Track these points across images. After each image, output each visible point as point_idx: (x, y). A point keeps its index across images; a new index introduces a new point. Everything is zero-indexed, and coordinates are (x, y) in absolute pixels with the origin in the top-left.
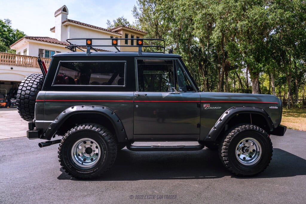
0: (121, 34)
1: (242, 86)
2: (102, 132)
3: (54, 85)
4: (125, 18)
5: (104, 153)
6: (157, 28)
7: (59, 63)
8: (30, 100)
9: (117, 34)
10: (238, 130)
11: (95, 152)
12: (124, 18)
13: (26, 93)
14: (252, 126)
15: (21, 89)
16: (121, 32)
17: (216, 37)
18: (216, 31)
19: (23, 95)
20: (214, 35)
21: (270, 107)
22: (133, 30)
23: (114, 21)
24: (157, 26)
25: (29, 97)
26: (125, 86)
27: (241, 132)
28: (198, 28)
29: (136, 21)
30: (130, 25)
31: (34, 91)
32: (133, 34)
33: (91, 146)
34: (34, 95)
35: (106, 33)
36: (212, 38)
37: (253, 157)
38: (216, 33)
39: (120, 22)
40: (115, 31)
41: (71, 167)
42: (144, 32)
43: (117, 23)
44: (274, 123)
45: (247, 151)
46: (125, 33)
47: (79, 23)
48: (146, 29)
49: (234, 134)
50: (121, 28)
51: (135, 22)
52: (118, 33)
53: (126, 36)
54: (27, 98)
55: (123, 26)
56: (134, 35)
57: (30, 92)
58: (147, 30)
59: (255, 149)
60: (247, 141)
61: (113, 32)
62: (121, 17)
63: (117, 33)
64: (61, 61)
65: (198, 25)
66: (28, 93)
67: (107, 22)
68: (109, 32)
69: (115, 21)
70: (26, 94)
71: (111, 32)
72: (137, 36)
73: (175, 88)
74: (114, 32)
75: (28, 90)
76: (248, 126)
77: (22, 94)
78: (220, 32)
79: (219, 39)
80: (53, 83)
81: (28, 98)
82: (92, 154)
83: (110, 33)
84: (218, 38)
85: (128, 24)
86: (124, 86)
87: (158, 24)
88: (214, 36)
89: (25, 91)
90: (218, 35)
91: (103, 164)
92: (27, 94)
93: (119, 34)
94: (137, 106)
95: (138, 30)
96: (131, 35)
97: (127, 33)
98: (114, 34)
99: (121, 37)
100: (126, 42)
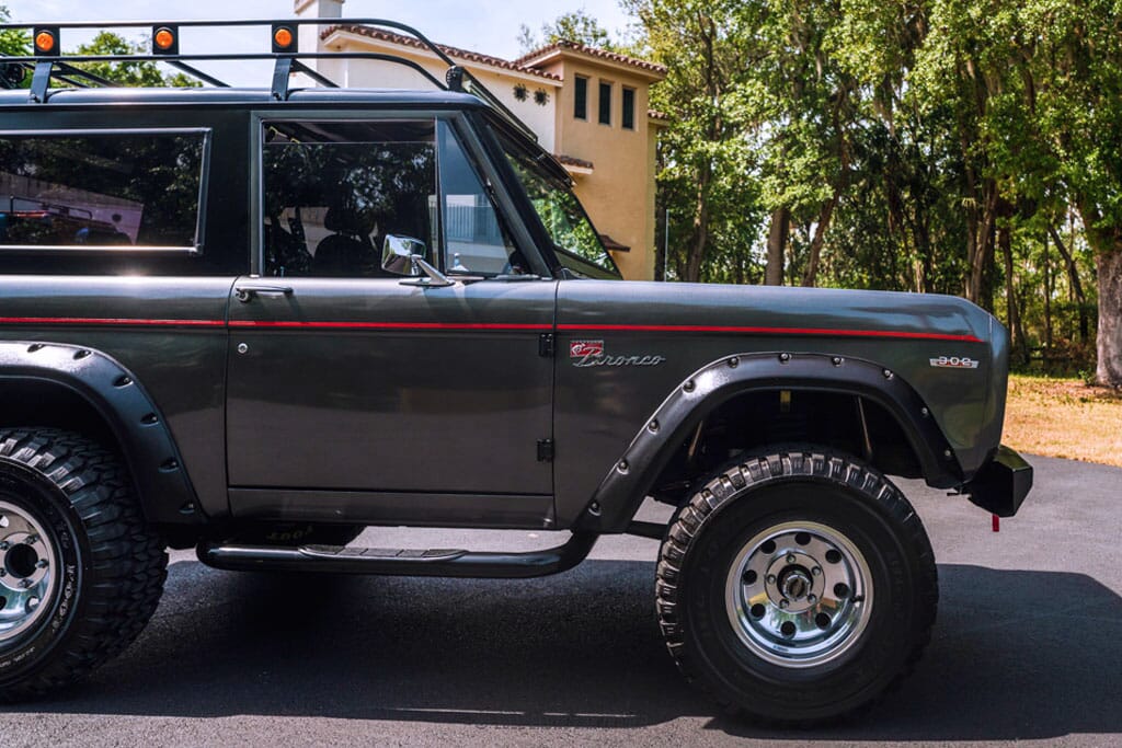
0: (557, 78)
1: (1080, 293)
2: (62, 471)
4: (589, 14)
5: (66, 574)
6: (708, 54)
9: (539, 80)
10: (739, 483)
12: (586, 16)
14: (816, 461)
16: (560, 71)
17: (931, 76)
18: (932, 48)
20: (921, 67)
21: (933, 362)
22: (606, 59)
24: (708, 40)
26: (199, 248)
27: (753, 490)
28: (860, 39)
29: (628, 25)
30: (608, 42)
32: (607, 78)
33: (33, 538)
35: (498, 75)
36: (917, 78)
37: (834, 620)
38: (929, 58)
40: (536, 67)
42: (656, 68)
44: (954, 446)
45: (797, 589)
46: (576, 74)
47: (385, 36)
48: (665, 57)
49: (717, 499)
50: (559, 52)
51: (626, 29)
52: (545, 74)
53: (581, 85)
55: (567, 46)
56: (613, 83)
58: (667, 59)
59: (846, 581)
60: (803, 538)
61: (526, 70)
62: (574, 12)
63: (541, 74)
65: (861, 25)
67: (521, 33)
68: (508, 67)
69: (550, 28)
71: (516, 68)
72: (623, 86)
73: (427, 260)
74: (530, 70)
76: (793, 460)
78: (949, 51)
79: (947, 82)
82: (36, 578)
83: (514, 74)
84: (941, 75)
85: (602, 40)
86: (193, 249)
87: (713, 33)
88: (921, 69)
90: (940, 63)
91: (59, 630)
93: (549, 76)
94: (243, 347)
95: (630, 61)
96: (598, 83)
97: (583, 72)
98: (531, 78)
99: (557, 89)
100: (580, 112)
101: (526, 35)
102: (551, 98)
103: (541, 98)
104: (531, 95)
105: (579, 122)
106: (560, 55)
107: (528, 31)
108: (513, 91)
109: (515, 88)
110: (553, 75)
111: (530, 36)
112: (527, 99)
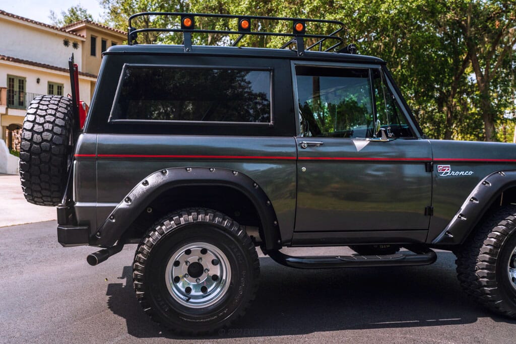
0: (83, 37)
3: (113, 121)
7: (124, 66)
8: (55, 155)
9: (75, 37)
11: (211, 273)
12: (81, 7)
13: (45, 138)
15: (30, 128)
16: (84, 33)
19: (36, 143)
22: (106, 29)
23: (63, 13)
25: (51, 148)
26: (273, 123)
29: (104, 13)
31: (60, 135)
32: (105, 37)
33: (200, 259)
34: (61, 143)
39: (74, 14)
40: (73, 31)
41: (168, 308)
42: (123, 33)
43: (69, 16)
46: (92, 35)
50: (84, 25)
51: (103, 14)
52: (78, 34)
53: (93, 40)
54: (45, 151)
55: (88, 22)
56: (107, 40)
57: (52, 137)
61: (69, 32)
62: (75, 6)
63: (76, 35)
64: (128, 64)
66: (49, 139)
68: (62, 31)
69: (66, 13)
70: (43, 140)
71: (65, 31)
72: (112, 41)
74: (71, 32)
75: (48, 130)
77: (35, 140)
80: (110, 116)
81: (48, 149)
82: (203, 279)
83: (64, 34)
86: (271, 123)
89: (40, 133)
92: (46, 141)
93: (80, 36)
94: (304, 169)
95: (115, 30)
96: (101, 40)
97: (95, 34)
98: (72, 36)
99: (83, 42)
100: (93, 53)
101: (53, 15)
102: (80, 46)
103: (75, 46)
104: (71, 44)
105: (93, 57)
106: (85, 26)
107: (54, 14)
108: (63, 42)
109: (64, 41)
110: (82, 35)
111: (55, 15)
112: (69, 46)
